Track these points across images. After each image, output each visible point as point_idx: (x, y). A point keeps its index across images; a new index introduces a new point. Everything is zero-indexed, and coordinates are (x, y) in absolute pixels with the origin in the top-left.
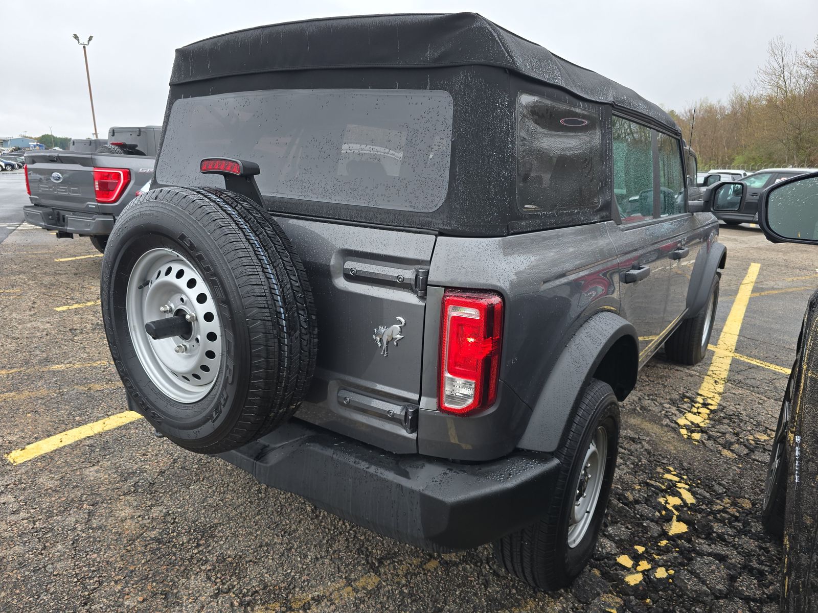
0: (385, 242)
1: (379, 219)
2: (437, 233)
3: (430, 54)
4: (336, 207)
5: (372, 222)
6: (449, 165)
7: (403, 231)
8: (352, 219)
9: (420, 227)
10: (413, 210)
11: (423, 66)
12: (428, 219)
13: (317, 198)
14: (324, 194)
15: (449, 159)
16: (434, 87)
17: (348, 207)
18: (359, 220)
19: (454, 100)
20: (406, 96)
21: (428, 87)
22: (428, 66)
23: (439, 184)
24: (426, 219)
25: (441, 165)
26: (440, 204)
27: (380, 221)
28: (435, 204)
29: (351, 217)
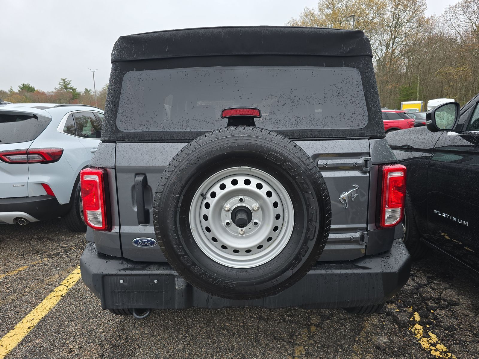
0: (341, 147)
1: (334, 135)
2: (369, 138)
3: (343, 50)
4: (303, 131)
5: (330, 137)
6: (365, 104)
7: (349, 139)
8: (317, 137)
9: (359, 136)
10: (352, 128)
11: (340, 55)
12: (362, 132)
13: (287, 128)
14: (290, 125)
15: (365, 101)
16: (347, 66)
17: (311, 131)
18: (321, 137)
19: (360, 72)
20: (331, 71)
21: (344, 66)
22: (343, 55)
23: (363, 114)
24: (361, 132)
25: (361, 104)
26: (366, 124)
27: (335, 135)
28: (363, 123)
29: (316, 136)
